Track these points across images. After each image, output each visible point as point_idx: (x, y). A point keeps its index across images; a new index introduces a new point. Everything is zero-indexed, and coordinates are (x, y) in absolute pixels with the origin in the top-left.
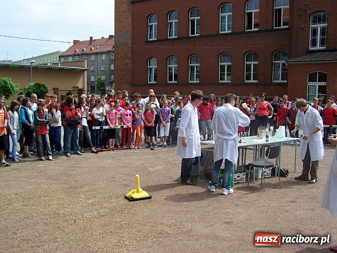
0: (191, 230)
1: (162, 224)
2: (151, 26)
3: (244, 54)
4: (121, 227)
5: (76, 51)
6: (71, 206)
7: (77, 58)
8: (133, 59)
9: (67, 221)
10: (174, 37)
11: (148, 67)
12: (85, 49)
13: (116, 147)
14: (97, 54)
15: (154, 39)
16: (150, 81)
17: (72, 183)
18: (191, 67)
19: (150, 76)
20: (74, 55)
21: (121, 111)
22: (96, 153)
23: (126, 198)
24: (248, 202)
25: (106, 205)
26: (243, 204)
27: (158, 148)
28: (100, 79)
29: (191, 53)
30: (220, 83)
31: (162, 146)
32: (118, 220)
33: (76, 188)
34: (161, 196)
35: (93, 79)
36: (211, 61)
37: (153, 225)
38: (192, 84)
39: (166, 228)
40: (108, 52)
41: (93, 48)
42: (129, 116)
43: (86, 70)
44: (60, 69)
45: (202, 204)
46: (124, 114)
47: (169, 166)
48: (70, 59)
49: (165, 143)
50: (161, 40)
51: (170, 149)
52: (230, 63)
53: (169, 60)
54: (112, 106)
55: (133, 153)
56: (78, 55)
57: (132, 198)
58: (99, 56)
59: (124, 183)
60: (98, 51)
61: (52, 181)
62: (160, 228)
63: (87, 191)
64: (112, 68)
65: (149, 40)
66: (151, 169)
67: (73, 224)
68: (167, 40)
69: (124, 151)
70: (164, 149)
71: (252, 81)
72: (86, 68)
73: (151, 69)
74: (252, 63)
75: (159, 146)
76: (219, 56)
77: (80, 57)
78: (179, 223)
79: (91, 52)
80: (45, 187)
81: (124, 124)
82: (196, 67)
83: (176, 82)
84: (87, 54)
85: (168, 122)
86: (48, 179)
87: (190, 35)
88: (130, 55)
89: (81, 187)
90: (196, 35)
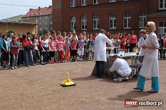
0: (99, 100)
1: (82, 97)
3: (123, 13)
4: (59, 100)
5: (31, 15)
6: (31, 90)
7: (32, 18)
8: (63, 17)
9: (28, 97)
10: (84, 5)
11: (71, 21)
12: (36, 14)
13: (55, 61)
14: (43, 16)
15: (74, 6)
16: (72, 29)
17: (31, 79)
18: (94, 21)
19: (72, 26)
20: (30, 17)
21: (57, 42)
22: (44, 65)
23: (62, 85)
24: (130, 86)
25: (50, 89)
26: (127, 87)
27: (78, 62)
28: (45, 30)
29: (94, 14)
30: (110, 29)
31: (80, 61)
32: (57, 96)
33: (33, 81)
34: (81, 84)
35: (41, 29)
36: (105, 17)
37: (77, 98)
38: (95, 30)
39: (85, 99)
40: (49, 15)
41: (40, 13)
42: (61, 44)
43: (37, 24)
44: (22, 24)
45: (104, 88)
46: (59, 43)
47: (84, 70)
48: (28, 19)
50: (77, 7)
51: (85, 62)
52: (116, 19)
53: (82, 17)
54: (52, 39)
55: (64, 64)
56: (33, 17)
57: (65, 85)
58: (44, 17)
59: (60, 78)
60: (43, 14)
61: (19, 79)
62: (81, 99)
63: (39, 83)
64: (51, 23)
65: (71, 7)
66: (75, 72)
67: (32, 99)
68: (81, 6)
69: (59, 63)
70: (81, 62)
71: (128, 28)
72: (37, 23)
73: (72, 23)
74: (128, 18)
75: (79, 61)
76: (109, 14)
77: (34, 18)
78: (92, 97)
79: (39, 15)
80: (16, 81)
81: (59, 49)
82: (97, 21)
83: (86, 29)
84: (37, 16)
85: (83, 47)
86: (17, 77)
87: (93, 4)
88: (61, 16)
89: (36, 81)
90: (96, 3)
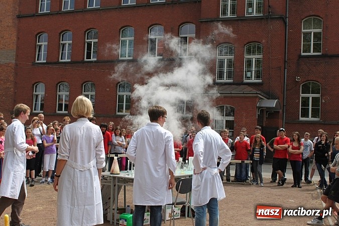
2: (40, 46)
8: (16, 83)
10: (66, 60)
11: (34, 93)
15: (42, 61)
16: (35, 110)
19: (35, 104)
27: (40, 185)
29: (86, 80)
30: (118, 115)
36: (108, 89)
42: (3, 143)
49: (49, 179)
50: (50, 63)
52: (130, 94)
53: (60, 86)
65: (37, 61)
66: (28, 210)
68: (58, 63)
70: (48, 186)
73: (37, 96)
76: (117, 84)
82: (91, 96)
83: (67, 112)
87: (86, 60)
88: (12, 79)
90: (92, 59)
